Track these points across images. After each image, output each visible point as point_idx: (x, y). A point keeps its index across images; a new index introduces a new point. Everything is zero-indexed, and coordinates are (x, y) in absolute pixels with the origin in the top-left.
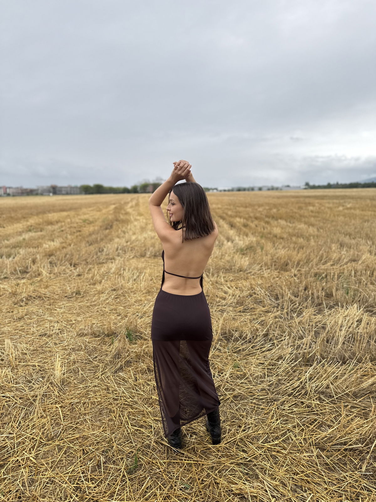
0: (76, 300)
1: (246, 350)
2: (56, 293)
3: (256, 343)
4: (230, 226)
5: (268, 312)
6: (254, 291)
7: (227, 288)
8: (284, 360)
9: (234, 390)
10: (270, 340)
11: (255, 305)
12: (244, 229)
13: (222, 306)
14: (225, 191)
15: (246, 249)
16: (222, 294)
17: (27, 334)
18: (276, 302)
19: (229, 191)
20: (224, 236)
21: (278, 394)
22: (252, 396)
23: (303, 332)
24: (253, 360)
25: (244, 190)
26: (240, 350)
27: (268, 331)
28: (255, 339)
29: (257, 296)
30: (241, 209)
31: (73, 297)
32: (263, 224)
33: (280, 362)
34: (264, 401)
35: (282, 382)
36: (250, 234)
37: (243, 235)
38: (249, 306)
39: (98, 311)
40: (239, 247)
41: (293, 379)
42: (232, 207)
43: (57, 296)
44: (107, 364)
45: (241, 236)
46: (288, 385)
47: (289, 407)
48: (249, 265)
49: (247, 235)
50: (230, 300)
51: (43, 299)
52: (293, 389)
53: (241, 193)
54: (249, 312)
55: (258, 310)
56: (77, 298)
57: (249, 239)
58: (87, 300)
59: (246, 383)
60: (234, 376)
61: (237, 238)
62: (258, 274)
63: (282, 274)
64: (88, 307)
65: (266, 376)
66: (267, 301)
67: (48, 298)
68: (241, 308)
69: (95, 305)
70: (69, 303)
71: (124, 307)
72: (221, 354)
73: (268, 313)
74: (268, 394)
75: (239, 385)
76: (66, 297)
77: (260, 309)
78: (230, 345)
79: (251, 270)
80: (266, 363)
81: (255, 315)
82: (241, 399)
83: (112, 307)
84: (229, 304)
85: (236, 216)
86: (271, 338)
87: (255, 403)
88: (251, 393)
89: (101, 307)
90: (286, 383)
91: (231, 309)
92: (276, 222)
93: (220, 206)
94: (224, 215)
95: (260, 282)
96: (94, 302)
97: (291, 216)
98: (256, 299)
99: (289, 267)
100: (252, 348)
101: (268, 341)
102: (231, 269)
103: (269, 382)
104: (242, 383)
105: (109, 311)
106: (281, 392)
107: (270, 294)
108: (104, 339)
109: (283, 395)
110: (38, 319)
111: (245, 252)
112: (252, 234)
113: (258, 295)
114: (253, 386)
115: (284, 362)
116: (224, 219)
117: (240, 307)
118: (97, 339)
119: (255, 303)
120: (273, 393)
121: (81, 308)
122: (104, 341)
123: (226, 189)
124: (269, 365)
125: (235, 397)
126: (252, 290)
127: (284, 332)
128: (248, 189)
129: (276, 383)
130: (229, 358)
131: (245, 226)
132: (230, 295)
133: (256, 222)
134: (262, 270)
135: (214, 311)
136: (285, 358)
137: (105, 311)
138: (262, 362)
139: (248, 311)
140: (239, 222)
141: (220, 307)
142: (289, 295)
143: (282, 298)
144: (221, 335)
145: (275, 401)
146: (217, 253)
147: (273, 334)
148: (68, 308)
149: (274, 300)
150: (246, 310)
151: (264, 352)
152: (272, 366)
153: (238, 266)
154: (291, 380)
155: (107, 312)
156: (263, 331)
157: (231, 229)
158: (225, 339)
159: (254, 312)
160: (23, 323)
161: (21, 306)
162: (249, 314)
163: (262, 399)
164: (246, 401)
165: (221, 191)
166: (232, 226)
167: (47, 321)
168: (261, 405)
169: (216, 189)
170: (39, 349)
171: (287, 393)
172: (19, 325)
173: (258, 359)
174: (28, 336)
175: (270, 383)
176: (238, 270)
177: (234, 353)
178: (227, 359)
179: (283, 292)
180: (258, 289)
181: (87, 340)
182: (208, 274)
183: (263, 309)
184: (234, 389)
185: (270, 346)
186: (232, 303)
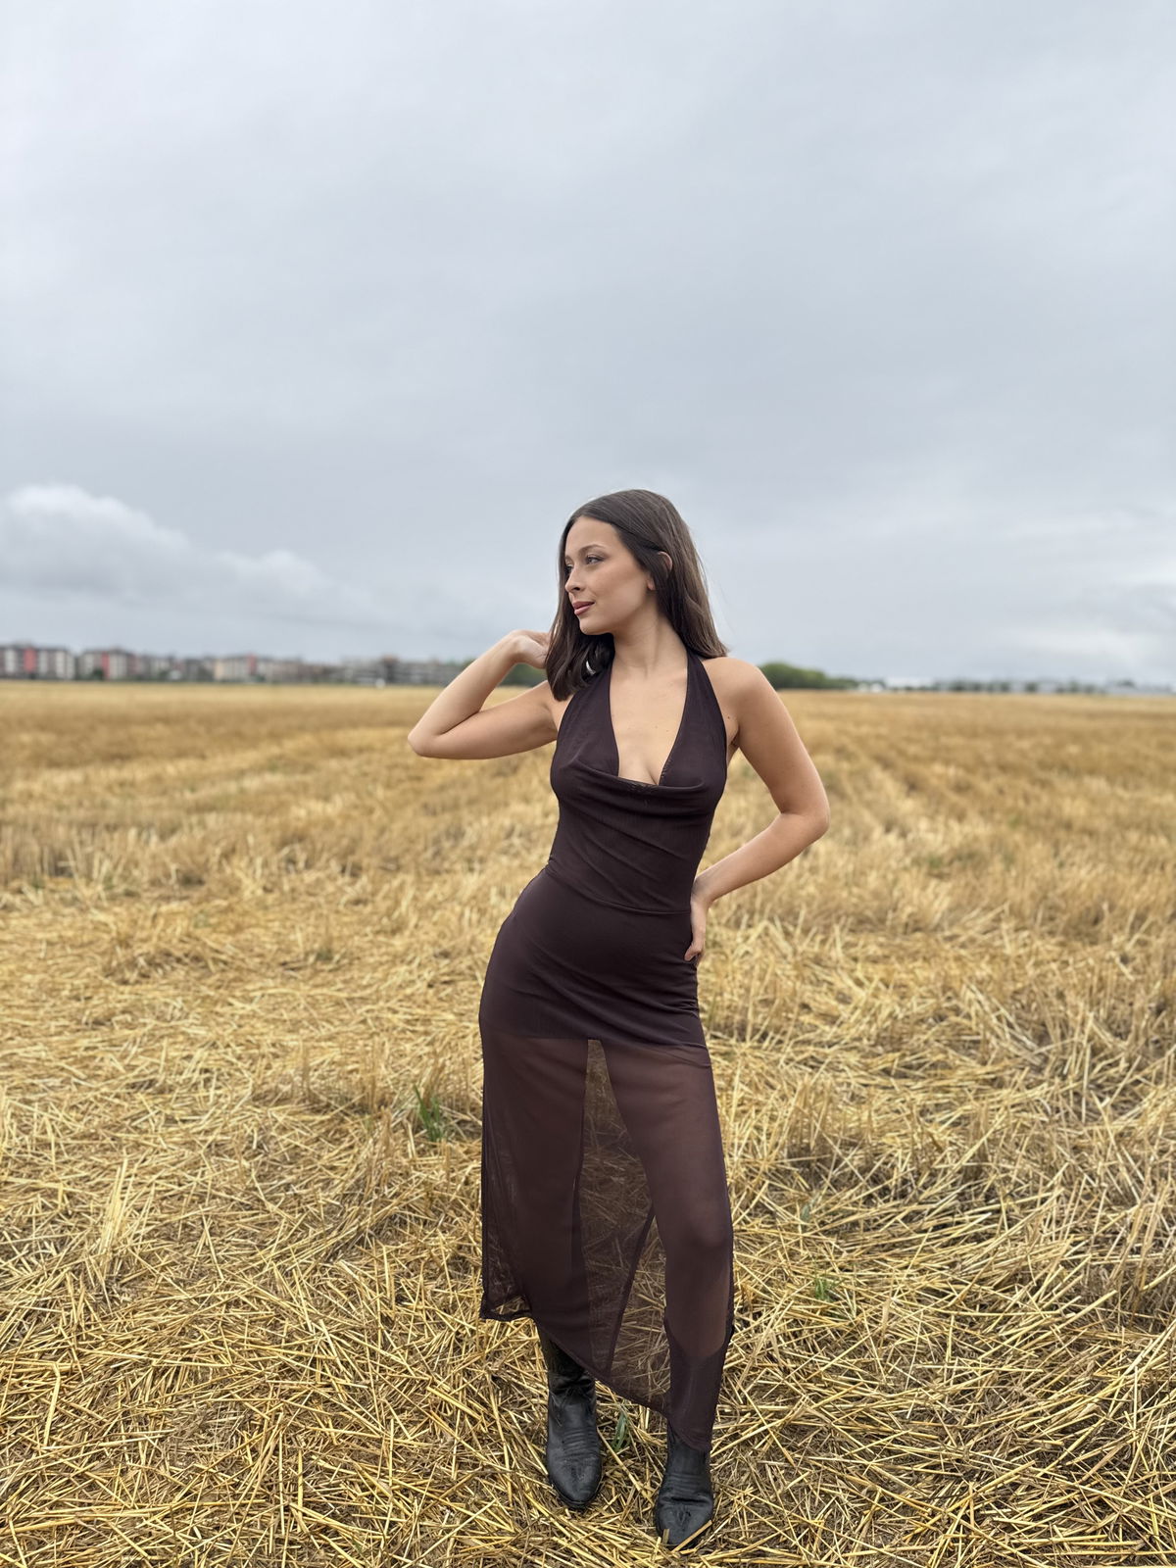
0: (310, 978)
1: (880, 1226)
2: (257, 950)
3: (926, 1202)
4: (905, 788)
5: (997, 1083)
6: (954, 1002)
7: (850, 983)
8: (1033, 1291)
9: (792, 1398)
10: (987, 1198)
11: (951, 1052)
12: (954, 798)
13: (820, 1044)
14: (909, 689)
15: (951, 862)
16: (825, 1001)
17: (90, 1077)
18: (1036, 1052)
19: (923, 689)
20: (876, 815)
21: (990, 1444)
22: (871, 1438)
23: (1134, 1176)
24: (899, 1274)
25: (977, 688)
26: (855, 1224)
27: (981, 1155)
28: (925, 1187)
29: (965, 1022)
30: (956, 741)
31: (306, 967)
32: (1023, 784)
33: (1019, 1294)
34: (919, 1467)
35: (1018, 1388)
36: (973, 815)
37: (947, 817)
38: (927, 1053)
39: (364, 1022)
40: (925, 853)
41: (1067, 1381)
42: (925, 735)
43: (257, 960)
44: (314, 1220)
45: (941, 818)
46: (1042, 1405)
47: (1037, 1517)
48: (950, 910)
49: (961, 817)
50: (855, 1025)
51: (206, 967)
52: (1064, 1431)
53: (966, 697)
54: (923, 1078)
55: (960, 1072)
56: (317, 972)
57: (967, 829)
58: (345, 982)
59: (851, 1373)
60: (806, 1334)
61: (924, 824)
62: (980, 946)
63: (1072, 952)
64: (338, 1003)
65: (949, 1351)
66: (1003, 1042)
67: (222, 966)
68: (892, 1060)
69: (364, 1000)
70: (283, 985)
71: (455, 1014)
72: (773, 1232)
73: (1001, 1086)
74: (943, 1437)
75: (818, 1379)
76: (284, 964)
77: (968, 1068)
78: (818, 1198)
79: (956, 930)
80: (958, 1294)
81: (945, 1090)
82: (820, 1446)
83: (419, 1011)
84: (847, 1039)
85: (933, 759)
86: (992, 1188)
87: (874, 1476)
88: (869, 1420)
89: (381, 1010)
90: (1031, 1397)
91: (853, 1058)
92: (1071, 785)
93: (883, 730)
94: (892, 754)
95: (984, 970)
96: (365, 987)
97: (1131, 769)
98: (958, 1030)
99: (1104, 927)
100: (907, 1219)
101: (981, 1198)
102: (882, 921)
103: (958, 1381)
104: (835, 1370)
105: (402, 1025)
106: (1006, 1437)
107: (1018, 1017)
108: (342, 1121)
109: (1011, 1455)
110: (155, 1028)
111: (946, 870)
112: (982, 813)
113: (968, 1016)
114: (883, 1388)
115: (1033, 1299)
116: (886, 764)
117: (891, 1056)
118: (319, 1118)
119: (950, 1045)
120: (967, 1436)
121: (314, 1003)
122: (340, 1131)
123: (915, 682)
124: (970, 1301)
125: (793, 1430)
126: (949, 999)
127: (1052, 1171)
128: (991, 688)
129: (988, 1392)
130: (804, 1253)
131: (961, 788)
132: (856, 1008)
133: (1001, 780)
134: (996, 932)
135: (783, 1057)
136: (1040, 1283)
137: (389, 1021)
138: (938, 1285)
139: (918, 1073)
140: (940, 777)
141: (811, 1048)
142: (1090, 1023)
143: (1063, 1037)
144: (790, 1157)
145: (970, 1476)
146: (840, 863)
147: (1005, 1170)
148: (272, 1001)
149: (1029, 1043)
150: (909, 1067)
151: (955, 1241)
152: (983, 1307)
153: (909, 910)
154: (1057, 1387)
155: (394, 1028)
156: (960, 1153)
157: (908, 795)
158: (802, 1174)
159: (942, 1078)
160: (99, 1039)
161: (125, 982)
162: (920, 1084)
163: (913, 1459)
164: (839, 1458)
165: (895, 689)
166: (913, 786)
167: (181, 1038)
168: (900, 1490)
169: (882, 684)
170: (101, 1132)
171: (1031, 1446)
172: (85, 1042)
173: (922, 1272)
174: (94, 1084)
175: (962, 1386)
176: (907, 925)
177: (827, 1233)
178: (792, 1254)
179: (1069, 1012)
180: (969, 995)
181: (281, 1119)
182: (791, 928)
183: (980, 1071)
184: (794, 1394)
185: (987, 1222)
186: (859, 1039)
